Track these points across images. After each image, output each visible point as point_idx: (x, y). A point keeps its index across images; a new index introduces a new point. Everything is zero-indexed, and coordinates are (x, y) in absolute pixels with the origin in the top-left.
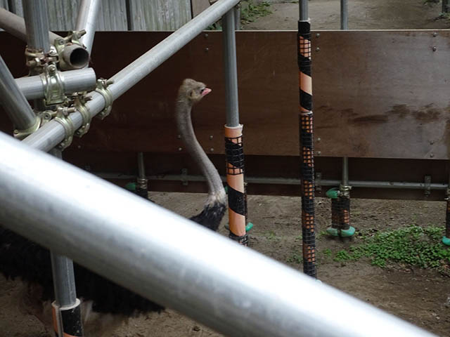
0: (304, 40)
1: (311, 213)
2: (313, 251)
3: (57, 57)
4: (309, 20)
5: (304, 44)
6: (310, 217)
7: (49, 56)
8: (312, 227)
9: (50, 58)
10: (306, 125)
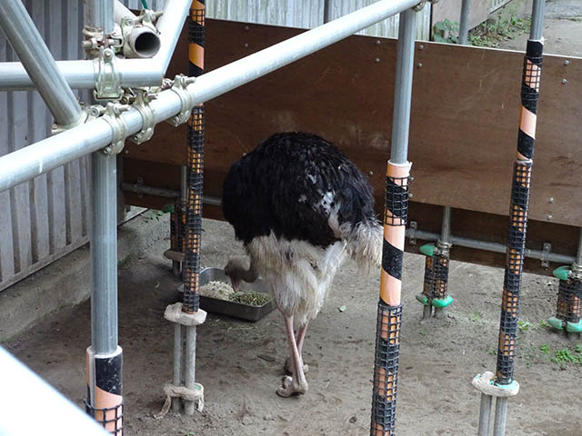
0: (532, 65)
1: (515, 293)
2: (512, 343)
3: (120, 41)
4: (542, 41)
5: (531, 70)
6: (513, 298)
7: (110, 38)
8: (514, 310)
9: (111, 41)
10: (522, 177)
